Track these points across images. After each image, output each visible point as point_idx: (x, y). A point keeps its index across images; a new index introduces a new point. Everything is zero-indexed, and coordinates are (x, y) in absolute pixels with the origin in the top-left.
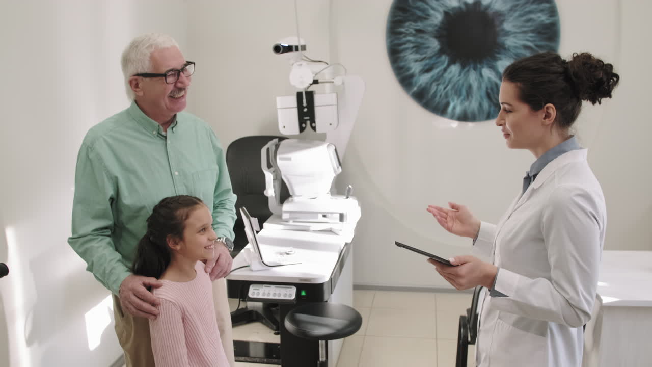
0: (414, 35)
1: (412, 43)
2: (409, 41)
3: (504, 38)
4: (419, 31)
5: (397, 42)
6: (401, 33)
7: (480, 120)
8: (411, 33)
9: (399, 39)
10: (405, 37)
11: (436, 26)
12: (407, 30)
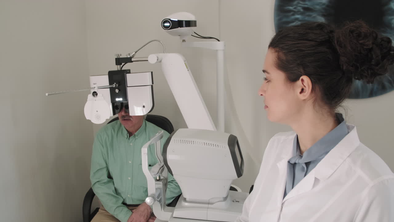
0: (302, 14)
1: (300, 21)
2: (297, 19)
3: (390, 18)
4: (307, 9)
5: (285, 20)
6: (290, 11)
7: (363, 97)
8: (299, 11)
9: (288, 17)
10: (293, 15)
11: (324, 4)
12: (295, 8)
